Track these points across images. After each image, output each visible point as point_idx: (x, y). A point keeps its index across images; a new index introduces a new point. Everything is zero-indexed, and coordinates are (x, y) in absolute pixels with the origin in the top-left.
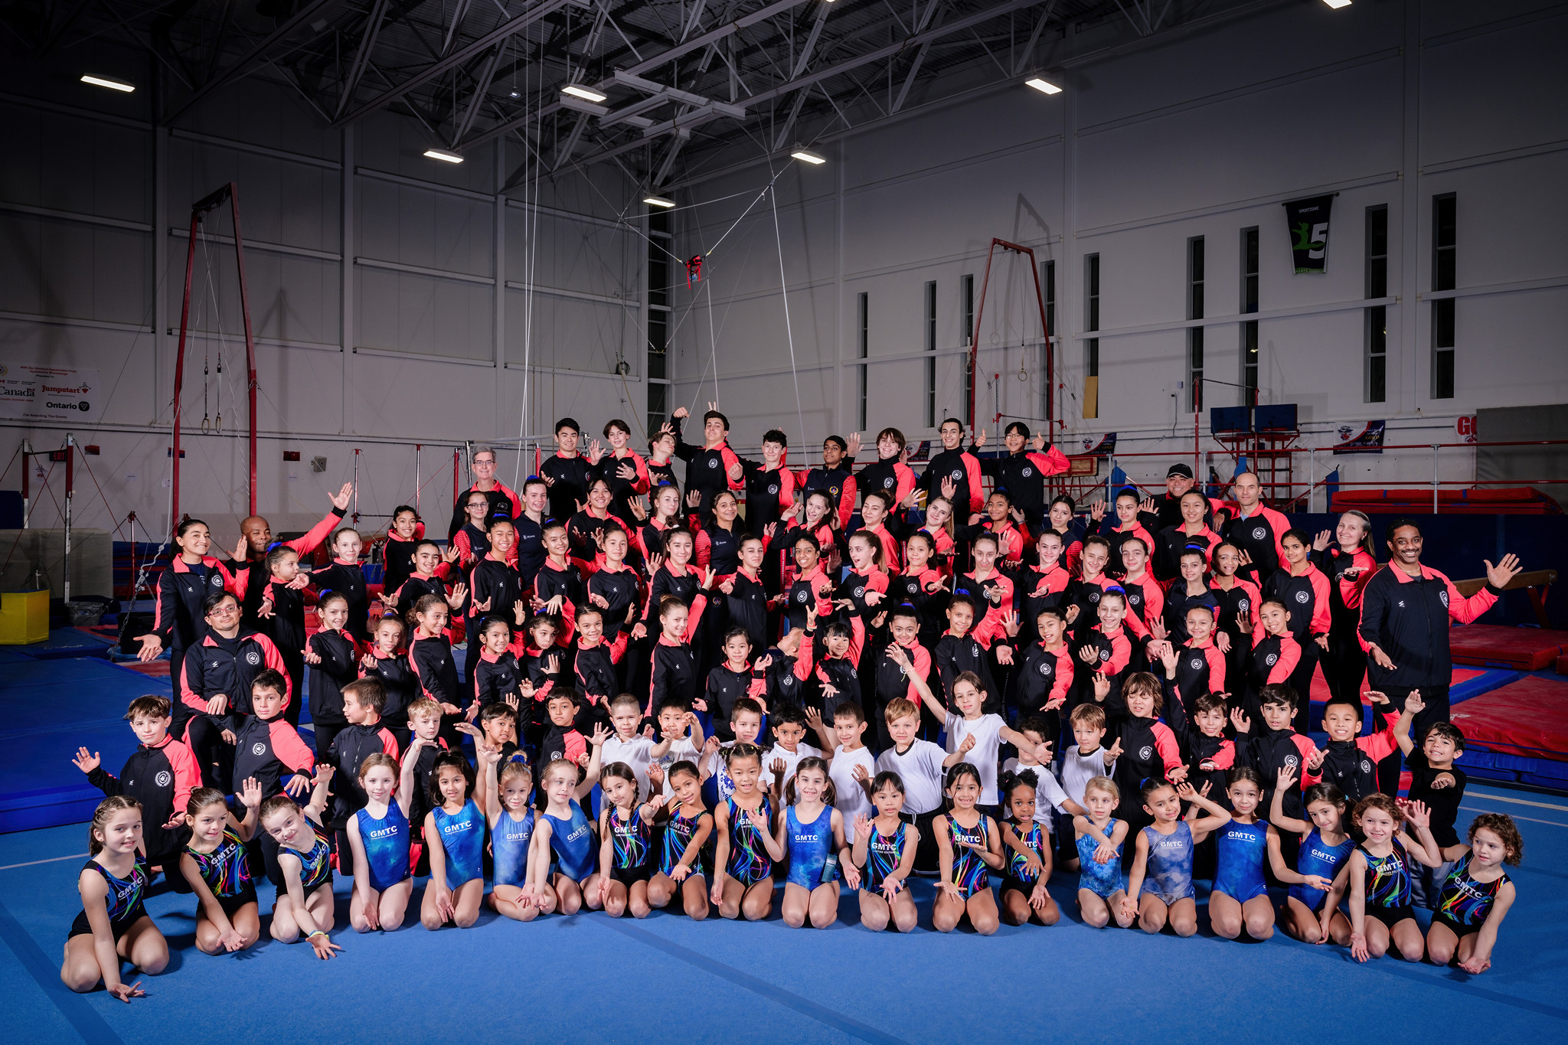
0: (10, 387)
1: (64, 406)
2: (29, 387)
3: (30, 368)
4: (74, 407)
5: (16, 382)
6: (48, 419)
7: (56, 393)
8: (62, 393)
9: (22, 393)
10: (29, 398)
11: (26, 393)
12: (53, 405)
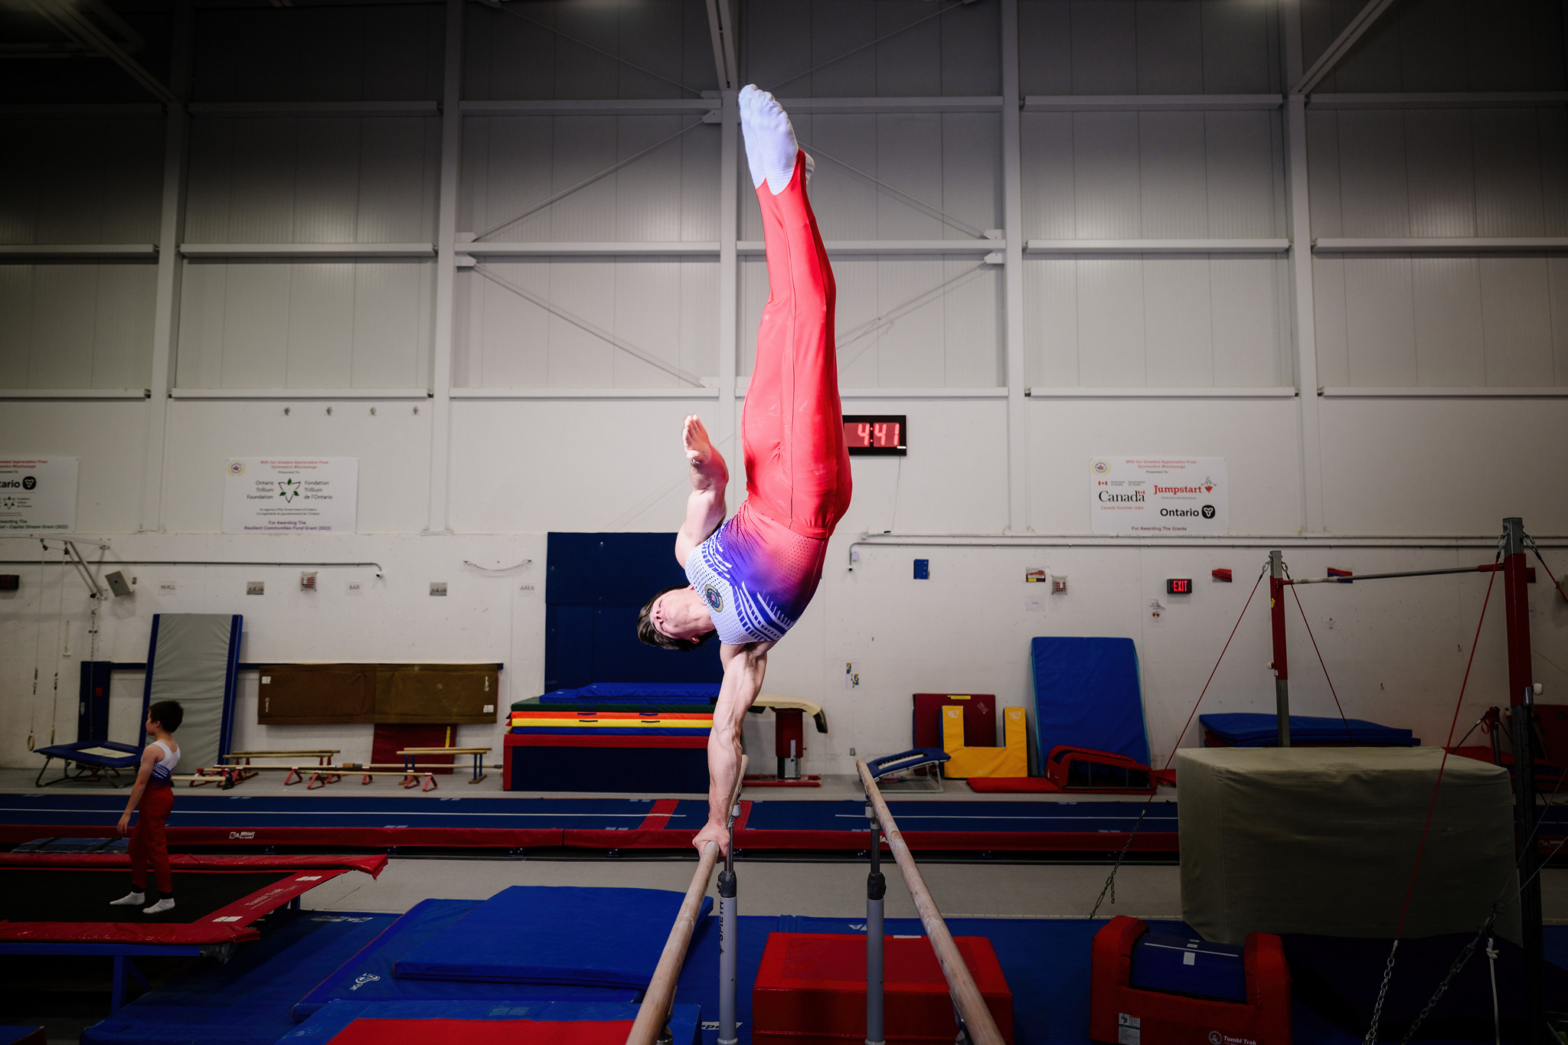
0: (1114, 491)
1: (1183, 513)
2: (1138, 488)
3: (1138, 462)
4: (1194, 513)
5: (1120, 483)
6: (1164, 533)
7: (1171, 494)
8: (1179, 494)
9: (1129, 498)
10: (1139, 504)
11: (1134, 498)
12: (1169, 513)
